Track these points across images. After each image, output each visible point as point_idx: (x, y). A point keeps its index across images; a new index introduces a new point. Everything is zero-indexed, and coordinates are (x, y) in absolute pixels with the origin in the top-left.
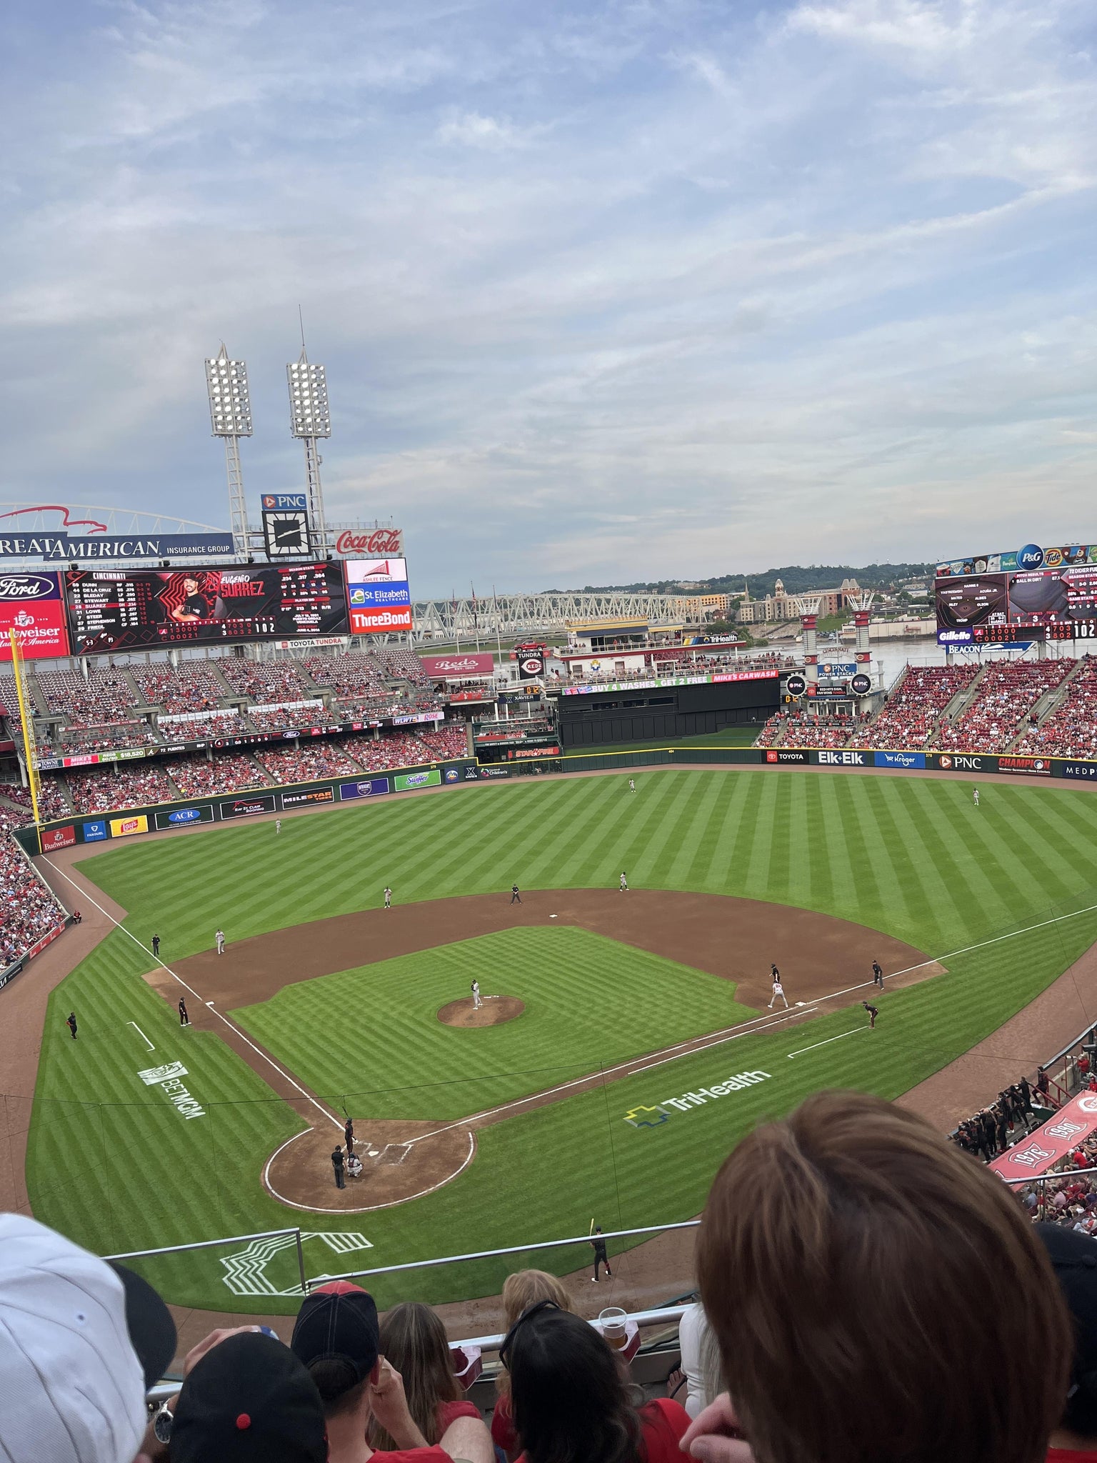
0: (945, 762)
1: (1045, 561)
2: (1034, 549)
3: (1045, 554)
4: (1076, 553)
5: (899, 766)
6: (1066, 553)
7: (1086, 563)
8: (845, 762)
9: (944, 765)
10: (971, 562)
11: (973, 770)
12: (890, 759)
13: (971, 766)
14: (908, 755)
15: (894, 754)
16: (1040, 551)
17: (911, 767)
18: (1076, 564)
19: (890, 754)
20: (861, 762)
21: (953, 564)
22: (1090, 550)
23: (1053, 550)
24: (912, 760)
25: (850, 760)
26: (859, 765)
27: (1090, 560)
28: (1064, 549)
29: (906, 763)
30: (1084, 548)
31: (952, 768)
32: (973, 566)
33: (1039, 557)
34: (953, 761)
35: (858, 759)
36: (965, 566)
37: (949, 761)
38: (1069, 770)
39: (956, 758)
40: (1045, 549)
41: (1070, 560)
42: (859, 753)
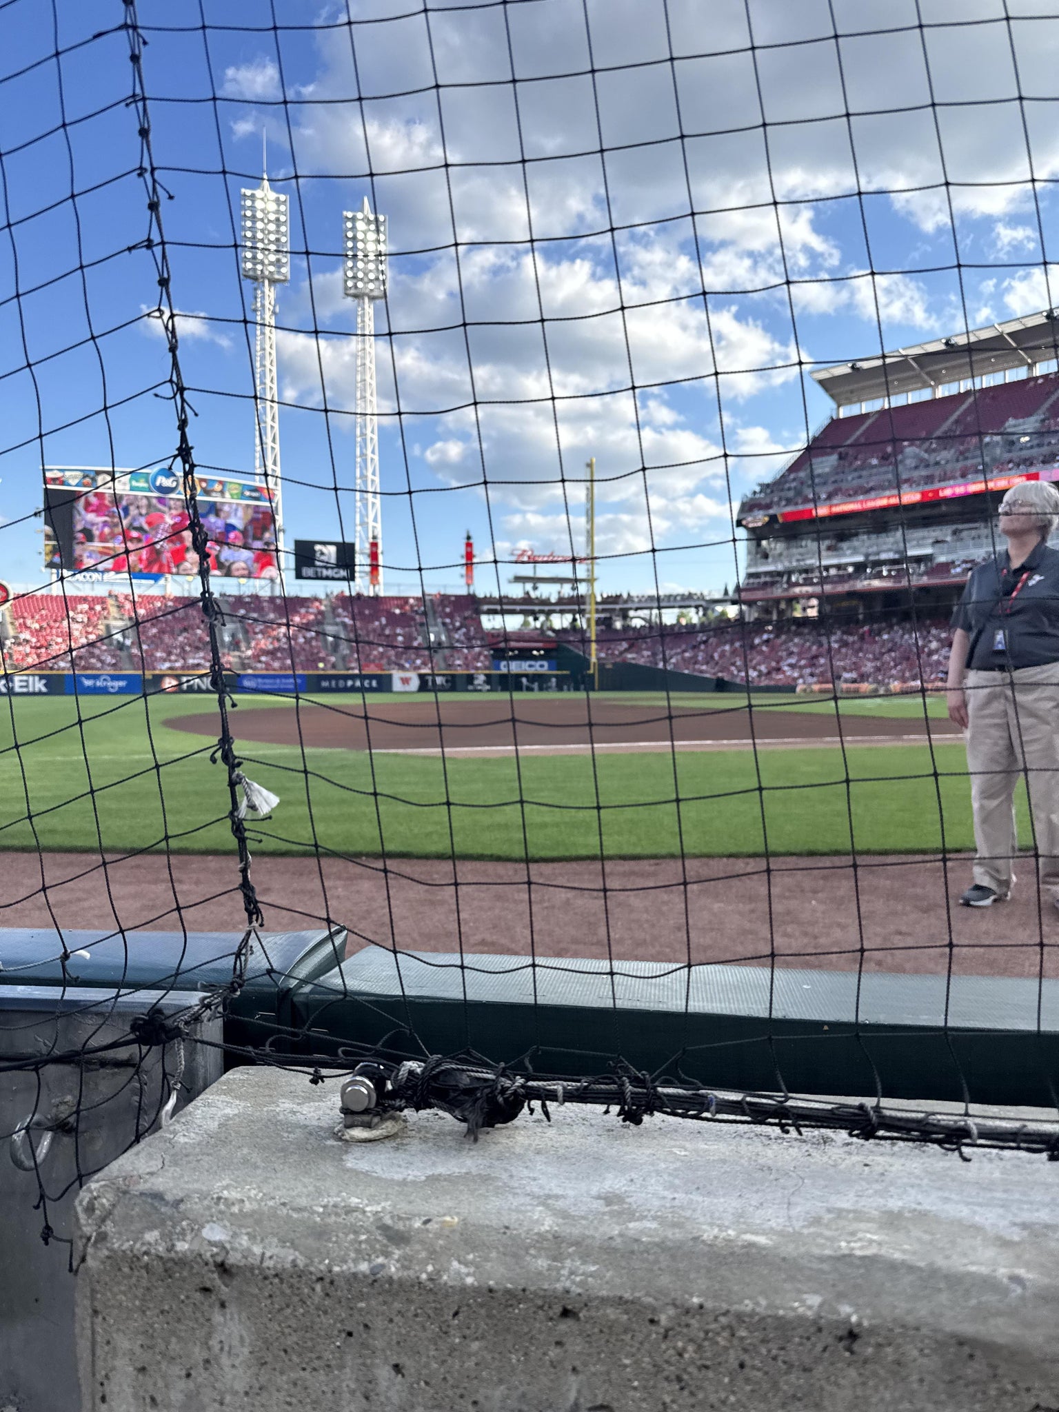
0: (171, 684)
1: (181, 488)
2: (169, 473)
3: (182, 481)
4: (214, 486)
5: (104, 691)
6: (205, 485)
8: (17, 690)
9: (169, 687)
10: (92, 475)
12: (88, 683)
13: (205, 688)
14: (114, 678)
15: (96, 677)
16: (176, 476)
17: (121, 691)
19: (88, 677)
20: (44, 689)
21: (68, 474)
22: (228, 486)
24: (122, 684)
25: (27, 686)
26: (40, 693)
27: (227, 495)
28: (201, 480)
29: (114, 687)
31: (179, 689)
32: (94, 480)
33: (175, 484)
34: (181, 683)
35: (40, 686)
36: (84, 477)
37: (175, 683)
38: (325, 684)
39: (185, 679)
42: (41, 677)
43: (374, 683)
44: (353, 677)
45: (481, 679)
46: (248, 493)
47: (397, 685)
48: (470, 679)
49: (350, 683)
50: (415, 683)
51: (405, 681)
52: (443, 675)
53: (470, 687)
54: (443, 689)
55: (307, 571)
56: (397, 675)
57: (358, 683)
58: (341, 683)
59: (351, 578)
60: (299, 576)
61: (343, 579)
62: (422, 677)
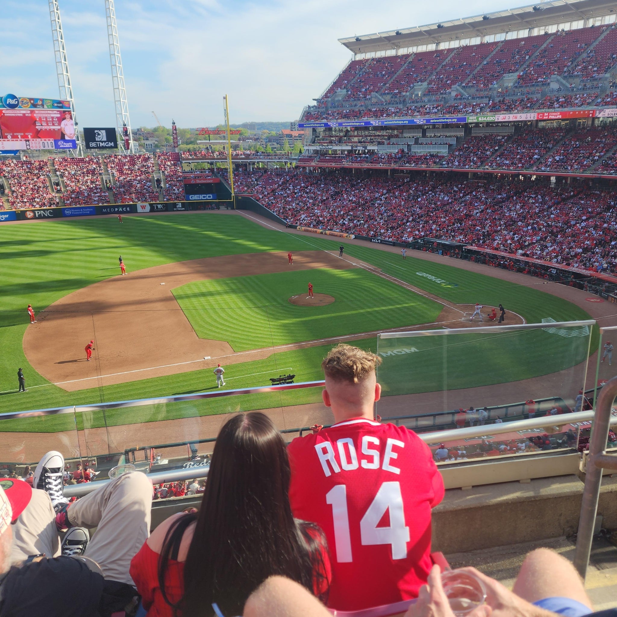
0: (30, 215)
1: (20, 104)
2: (13, 97)
3: (20, 100)
4: (37, 102)
6: (32, 102)
7: (43, 108)
9: (29, 216)
11: (48, 217)
13: (46, 215)
14: (2, 214)
16: (17, 98)
17: (7, 220)
18: (38, 108)
22: (45, 101)
23: (24, 99)
24: (6, 216)
27: (45, 106)
28: (31, 99)
29: (3, 218)
30: (42, 100)
31: (34, 218)
33: (17, 102)
34: (35, 214)
37: (32, 214)
38: (105, 210)
39: (36, 212)
40: (20, 98)
41: (34, 106)
43: (128, 209)
44: (118, 207)
45: (180, 205)
46: (56, 105)
47: (140, 210)
48: (175, 205)
49: (116, 209)
50: (148, 208)
51: (143, 207)
52: (161, 204)
53: (175, 209)
54: (161, 210)
55: (93, 144)
56: (139, 204)
57: (120, 209)
58: (112, 210)
59: (116, 146)
60: (88, 147)
61: (111, 147)
62: (150, 205)
